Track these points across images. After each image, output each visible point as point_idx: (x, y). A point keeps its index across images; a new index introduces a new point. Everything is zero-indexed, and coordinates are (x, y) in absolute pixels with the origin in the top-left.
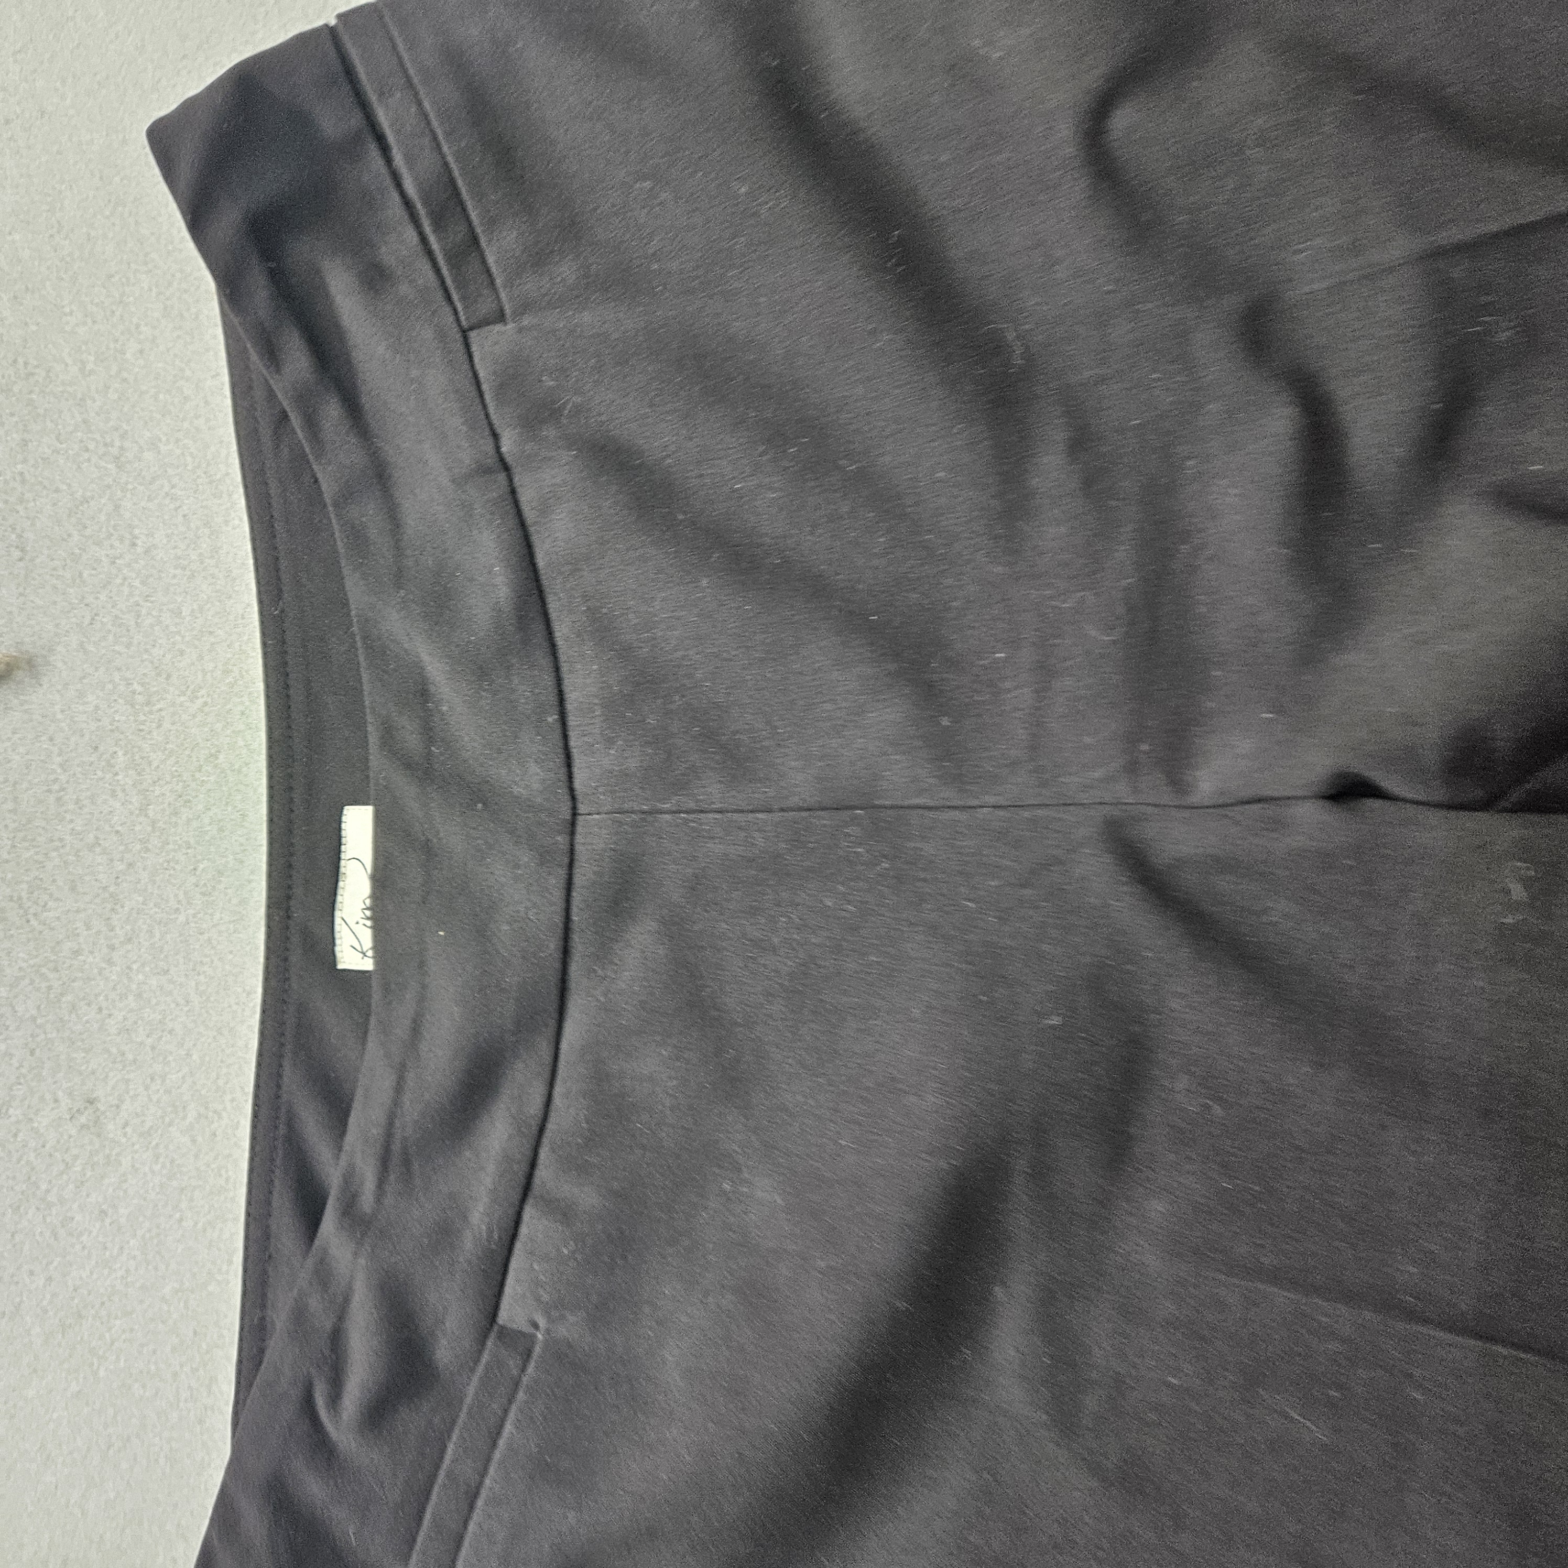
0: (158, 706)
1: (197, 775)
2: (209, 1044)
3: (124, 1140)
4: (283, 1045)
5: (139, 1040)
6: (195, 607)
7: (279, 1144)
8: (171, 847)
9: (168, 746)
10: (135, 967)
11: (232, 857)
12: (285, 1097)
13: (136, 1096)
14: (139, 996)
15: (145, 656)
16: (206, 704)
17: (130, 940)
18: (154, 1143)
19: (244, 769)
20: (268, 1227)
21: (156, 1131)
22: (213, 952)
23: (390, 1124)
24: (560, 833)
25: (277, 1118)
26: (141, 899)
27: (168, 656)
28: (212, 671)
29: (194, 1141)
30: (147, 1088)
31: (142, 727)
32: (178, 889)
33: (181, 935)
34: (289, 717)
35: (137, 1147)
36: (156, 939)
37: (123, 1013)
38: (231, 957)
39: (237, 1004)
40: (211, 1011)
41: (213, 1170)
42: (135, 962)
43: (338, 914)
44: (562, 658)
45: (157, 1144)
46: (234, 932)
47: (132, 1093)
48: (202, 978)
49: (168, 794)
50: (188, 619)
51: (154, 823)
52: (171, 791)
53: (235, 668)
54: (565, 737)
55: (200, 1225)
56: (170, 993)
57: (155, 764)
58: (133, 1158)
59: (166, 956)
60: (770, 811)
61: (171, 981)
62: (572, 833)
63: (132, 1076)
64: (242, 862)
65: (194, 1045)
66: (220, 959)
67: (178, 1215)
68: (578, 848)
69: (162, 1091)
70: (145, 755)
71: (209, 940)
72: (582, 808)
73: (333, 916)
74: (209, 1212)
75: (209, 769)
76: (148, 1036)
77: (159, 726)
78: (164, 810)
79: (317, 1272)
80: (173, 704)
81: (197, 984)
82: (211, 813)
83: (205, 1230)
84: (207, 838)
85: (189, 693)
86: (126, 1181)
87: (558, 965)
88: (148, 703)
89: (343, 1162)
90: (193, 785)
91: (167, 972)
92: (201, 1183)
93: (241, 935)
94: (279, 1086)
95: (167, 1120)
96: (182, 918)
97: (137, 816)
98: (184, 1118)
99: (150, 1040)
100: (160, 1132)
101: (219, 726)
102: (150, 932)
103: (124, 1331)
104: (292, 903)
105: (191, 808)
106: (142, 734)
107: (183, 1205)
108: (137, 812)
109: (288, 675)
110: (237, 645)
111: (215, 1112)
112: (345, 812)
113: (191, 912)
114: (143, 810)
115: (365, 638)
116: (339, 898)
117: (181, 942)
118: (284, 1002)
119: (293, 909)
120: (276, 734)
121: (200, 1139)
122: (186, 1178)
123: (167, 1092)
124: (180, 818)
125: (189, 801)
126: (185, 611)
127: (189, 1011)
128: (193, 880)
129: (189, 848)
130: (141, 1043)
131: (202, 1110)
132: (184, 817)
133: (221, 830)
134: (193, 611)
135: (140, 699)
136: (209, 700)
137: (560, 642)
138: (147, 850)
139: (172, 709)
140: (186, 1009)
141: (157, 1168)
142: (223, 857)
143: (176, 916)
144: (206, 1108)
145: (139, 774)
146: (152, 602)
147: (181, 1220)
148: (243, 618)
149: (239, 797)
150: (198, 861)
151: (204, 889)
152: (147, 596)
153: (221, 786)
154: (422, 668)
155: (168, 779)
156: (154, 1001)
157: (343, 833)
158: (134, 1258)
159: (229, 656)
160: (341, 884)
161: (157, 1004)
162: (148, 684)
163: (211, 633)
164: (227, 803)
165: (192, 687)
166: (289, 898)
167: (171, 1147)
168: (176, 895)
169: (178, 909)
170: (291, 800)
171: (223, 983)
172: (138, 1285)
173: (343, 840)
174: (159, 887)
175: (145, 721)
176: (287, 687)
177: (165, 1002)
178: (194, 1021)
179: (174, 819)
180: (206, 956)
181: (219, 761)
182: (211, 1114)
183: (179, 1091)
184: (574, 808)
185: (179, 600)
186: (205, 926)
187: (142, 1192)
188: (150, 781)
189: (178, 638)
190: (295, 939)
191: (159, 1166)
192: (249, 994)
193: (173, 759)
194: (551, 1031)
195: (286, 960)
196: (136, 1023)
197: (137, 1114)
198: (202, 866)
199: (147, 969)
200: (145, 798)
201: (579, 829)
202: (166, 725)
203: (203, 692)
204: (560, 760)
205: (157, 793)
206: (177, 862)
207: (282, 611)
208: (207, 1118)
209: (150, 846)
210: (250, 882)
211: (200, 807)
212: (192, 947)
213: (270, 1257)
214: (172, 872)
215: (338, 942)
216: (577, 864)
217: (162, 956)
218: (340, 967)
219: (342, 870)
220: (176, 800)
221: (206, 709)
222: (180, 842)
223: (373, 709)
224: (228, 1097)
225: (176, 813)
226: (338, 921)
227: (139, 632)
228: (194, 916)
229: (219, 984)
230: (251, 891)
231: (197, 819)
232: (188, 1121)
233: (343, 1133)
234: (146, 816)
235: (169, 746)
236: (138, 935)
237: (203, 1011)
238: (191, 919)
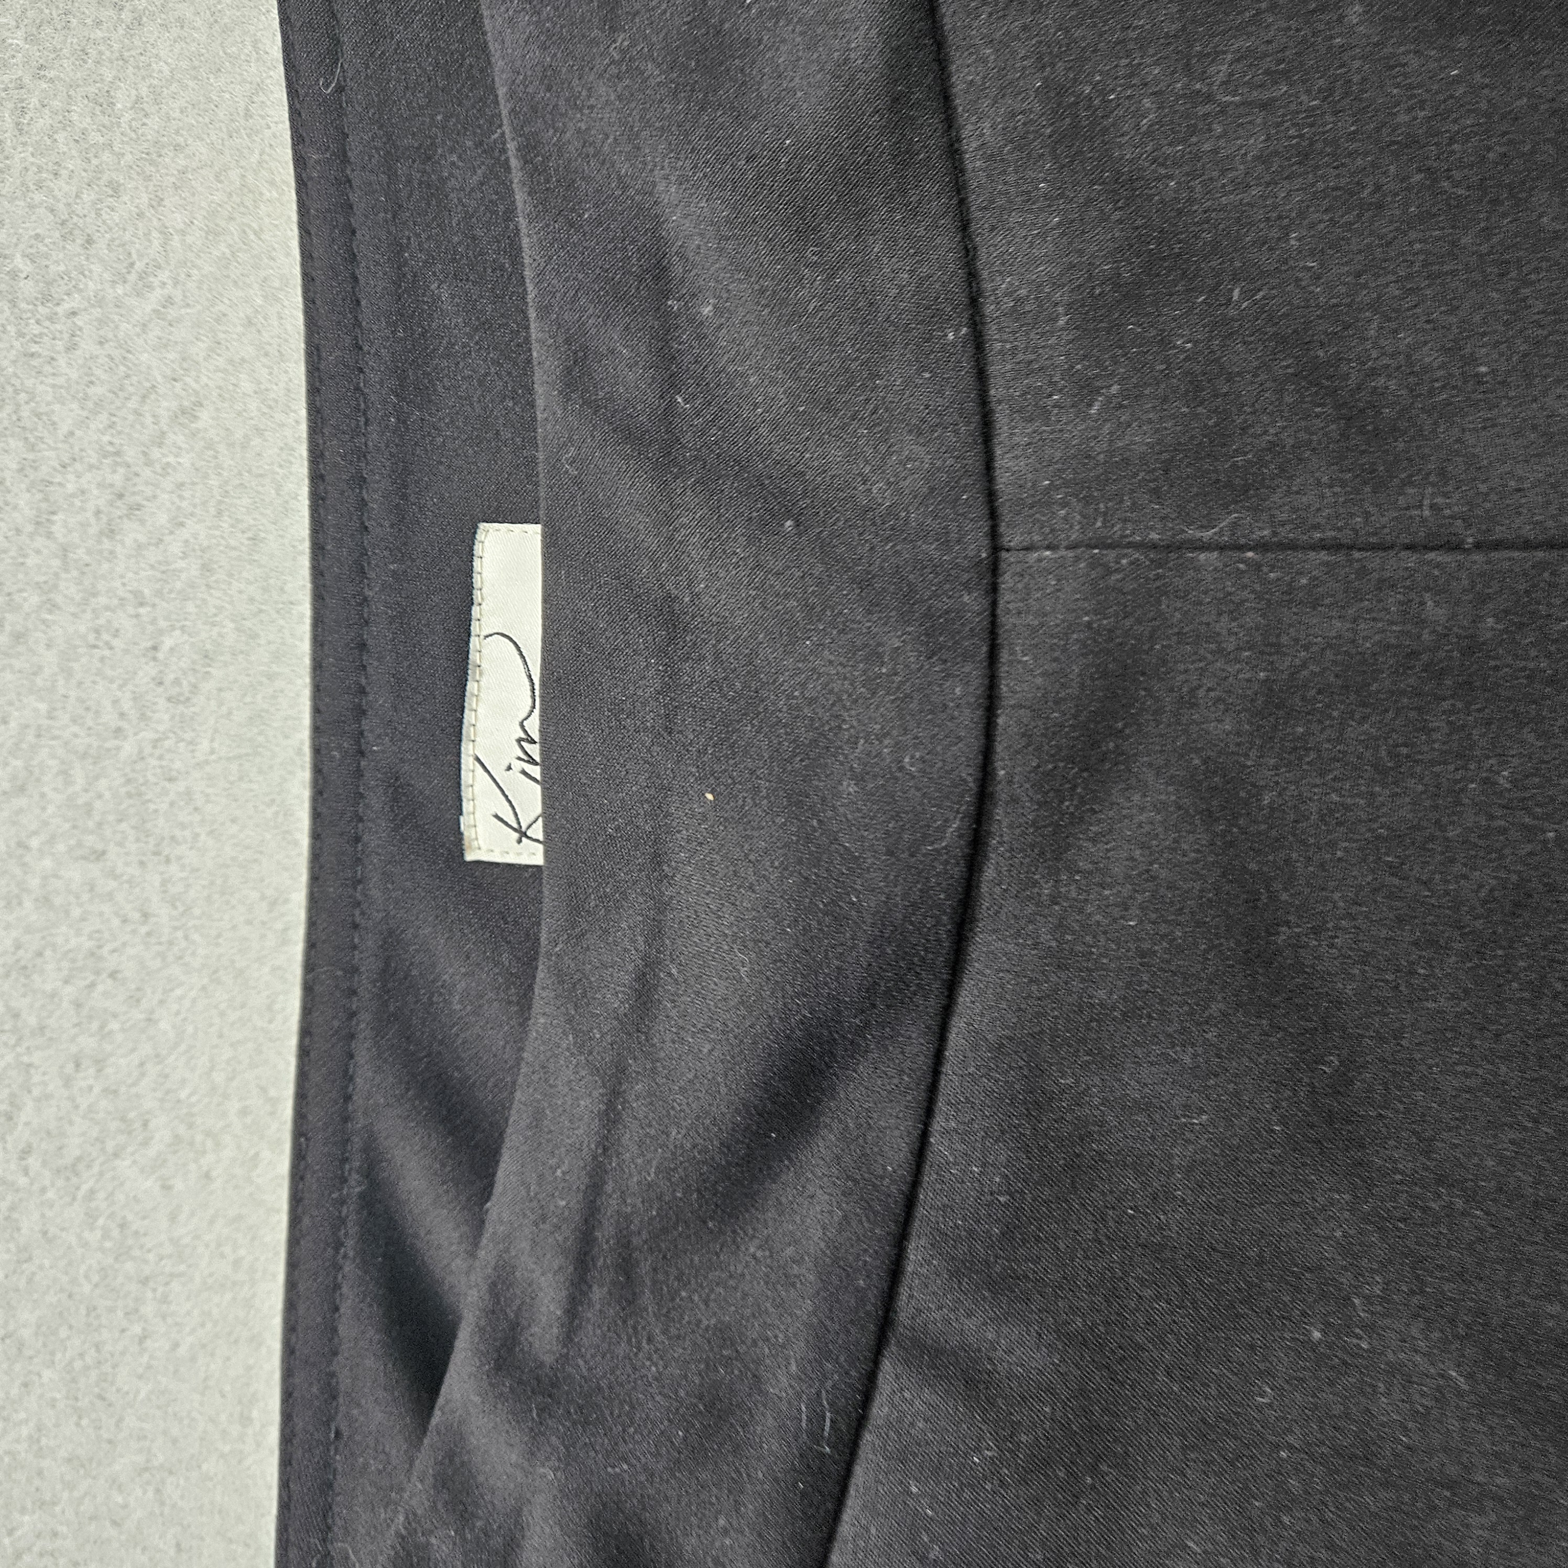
0: (66, 306)
1: (156, 453)
2: (194, 1001)
3: (22, 1181)
4: (352, 1015)
5: (48, 987)
6: (144, 91)
7: (350, 1210)
8: (103, 600)
9: (91, 391)
10: (34, 843)
11: (232, 625)
12: (360, 1122)
13: (48, 1097)
14: (45, 901)
15: (38, 197)
16: (169, 301)
17: (22, 789)
18: (85, 1188)
19: (256, 442)
20: (332, 1375)
21: (89, 1167)
22: (197, 818)
23: (595, 1188)
24: (966, 586)
25: (345, 1160)
26: (43, 707)
27: (88, 197)
28: (183, 233)
29: (167, 1188)
30: (68, 1082)
31: (34, 348)
32: (121, 687)
33: (129, 781)
34: (357, 324)
35: (50, 1194)
36: (78, 788)
37: (14, 934)
38: (234, 829)
39: (249, 922)
40: (196, 937)
41: (207, 1246)
42: (35, 833)
43: (467, 751)
44: (976, 201)
45: (92, 1192)
46: (241, 779)
47: (36, 1092)
48: (174, 868)
49: (95, 492)
50: (127, 116)
51: (65, 550)
52: (99, 485)
53: (232, 227)
54: (981, 376)
55: (182, 1351)
56: (110, 897)
57: (64, 429)
58: (43, 1216)
59: (100, 825)
60: (1454, 546)
61: (112, 874)
62: (994, 589)
63: (36, 1058)
64: (254, 636)
65: (162, 1002)
66: (211, 833)
67: (137, 1329)
68: (1007, 621)
69: (97, 1090)
70: (43, 409)
71: (188, 794)
72: (1012, 536)
73: (459, 754)
74: (203, 1325)
75: (180, 439)
76: (66, 982)
77: (71, 347)
78: (84, 525)
79: (443, 1482)
80: (100, 302)
81: (164, 883)
82: (185, 533)
83: (193, 1359)
84: (178, 585)
85: (132, 277)
86: (29, 1259)
87: (957, 871)
88: (46, 298)
89: (487, 1253)
90: (147, 473)
91: (100, 855)
92: (182, 1268)
93: (255, 786)
94: (348, 1098)
95: (110, 1146)
96: (128, 748)
97: (31, 536)
98: (145, 1143)
99: (69, 989)
100: (96, 1169)
101: (198, 350)
102: (65, 773)
103: (38, 1536)
104: (365, 724)
105: (142, 522)
106: (35, 362)
107: (148, 1309)
108: (30, 528)
109: (354, 232)
110: (234, 174)
111: (208, 1134)
112: (480, 536)
113: (149, 735)
114: (42, 524)
115: (529, 149)
116: (468, 716)
117: (129, 795)
118: (355, 926)
119: (370, 737)
120: (330, 359)
121: (179, 1185)
122: (151, 1257)
123: (111, 1092)
124: (122, 542)
125: (139, 507)
126: (122, 101)
127: (149, 934)
128: (151, 670)
129: (142, 604)
130: (53, 995)
131: (182, 1130)
132: (128, 541)
133: (206, 568)
134: (139, 99)
135: (28, 288)
136: (178, 295)
137: (973, 162)
138: (54, 607)
139: (97, 312)
140: (143, 930)
141: (93, 1237)
142: (214, 624)
143: (117, 742)
144: (191, 1126)
145: (32, 448)
146: (51, 80)
147: (142, 1339)
148: (248, 115)
149: (246, 501)
150: (161, 632)
151: (174, 691)
152: (41, 67)
153: (206, 476)
154: (658, 221)
155: (93, 461)
156: (76, 912)
157: (477, 580)
158: (53, 1404)
159: (218, 197)
160: (471, 686)
161: (83, 919)
162: (47, 256)
163: (177, 148)
164: (219, 513)
165: (139, 266)
166: (360, 712)
167: (120, 1197)
168: (116, 702)
169: (119, 730)
170: (362, 504)
171: (219, 882)
172: (63, 1453)
173: (477, 595)
174: (80, 684)
175: (41, 335)
176: (353, 258)
177: (101, 914)
178: (162, 955)
179: (107, 544)
180: (183, 826)
181: (199, 425)
182: (199, 1138)
183: (134, 1090)
184: (994, 534)
185: (109, 76)
186: (178, 765)
187: (65, 1279)
188: (56, 464)
189: (106, 156)
190: (376, 800)
191: (99, 1233)
192: (273, 904)
193: (104, 417)
194: (933, 1003)
195: (357, 839)
196: (40, 954)
197: (48, 1133)
198: (168, 642)
199: (61, 847)
200: (46, 500)
201: (1007, 581)
202: (87, 346)
203: (164, 275)
204: (968, 428)
205: (71, 488)
206: (116, 633)
207: (340, 89)
208: (192, 1144)
209: (59, 599)
210: (271, 677)
211: (163, 519)
212: (152, 807)
213: (338, 1434)
214: (107, 653)
215: (467, 806)
216: (1004, 656)
217: (91, 824)
218: (469, 857)
219: (474, 657)
220: (111, 504)
221: (172, 313)
222: (120, 593)
223: (544, 310)
224: (234, 1106)
225: (111, 532)
226: (467, 762)
227: (24, 144)
228: (155, 743)
229: (212, 883)
230: (274, 697)
231: (157, 545)
232: (152, 1152)
233: (486, 1193)
234: (49, 535)
235: (94, 391)
236: (38, 780)
237: (180, 934)
238: (148, 750)
